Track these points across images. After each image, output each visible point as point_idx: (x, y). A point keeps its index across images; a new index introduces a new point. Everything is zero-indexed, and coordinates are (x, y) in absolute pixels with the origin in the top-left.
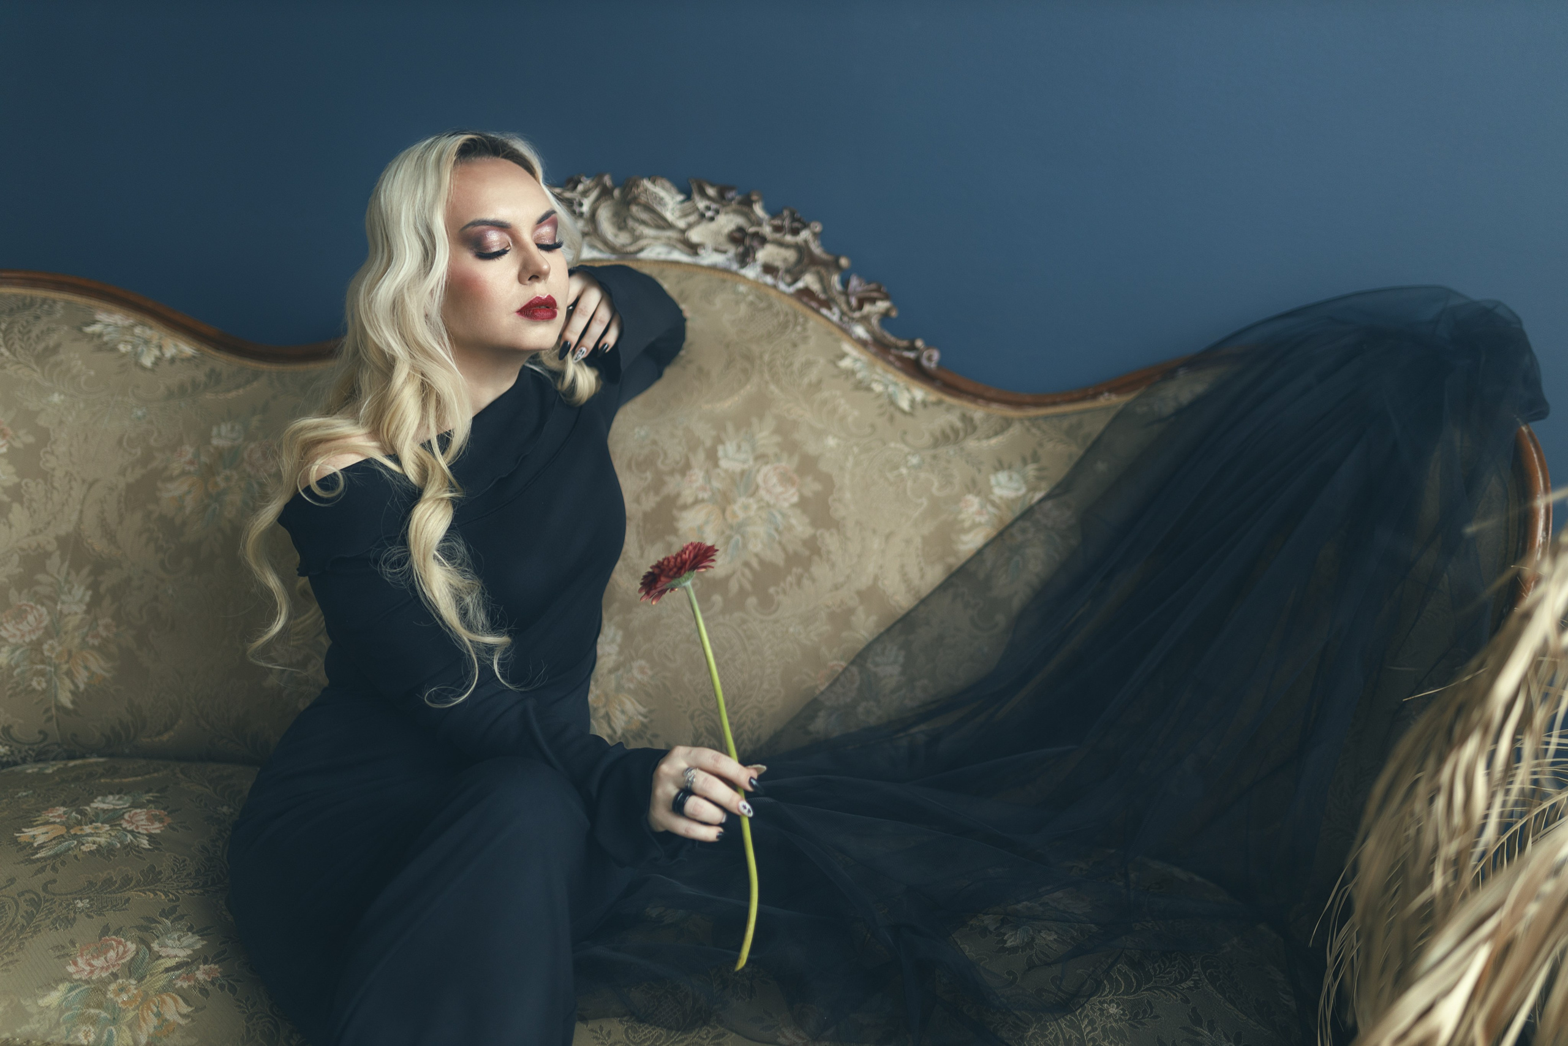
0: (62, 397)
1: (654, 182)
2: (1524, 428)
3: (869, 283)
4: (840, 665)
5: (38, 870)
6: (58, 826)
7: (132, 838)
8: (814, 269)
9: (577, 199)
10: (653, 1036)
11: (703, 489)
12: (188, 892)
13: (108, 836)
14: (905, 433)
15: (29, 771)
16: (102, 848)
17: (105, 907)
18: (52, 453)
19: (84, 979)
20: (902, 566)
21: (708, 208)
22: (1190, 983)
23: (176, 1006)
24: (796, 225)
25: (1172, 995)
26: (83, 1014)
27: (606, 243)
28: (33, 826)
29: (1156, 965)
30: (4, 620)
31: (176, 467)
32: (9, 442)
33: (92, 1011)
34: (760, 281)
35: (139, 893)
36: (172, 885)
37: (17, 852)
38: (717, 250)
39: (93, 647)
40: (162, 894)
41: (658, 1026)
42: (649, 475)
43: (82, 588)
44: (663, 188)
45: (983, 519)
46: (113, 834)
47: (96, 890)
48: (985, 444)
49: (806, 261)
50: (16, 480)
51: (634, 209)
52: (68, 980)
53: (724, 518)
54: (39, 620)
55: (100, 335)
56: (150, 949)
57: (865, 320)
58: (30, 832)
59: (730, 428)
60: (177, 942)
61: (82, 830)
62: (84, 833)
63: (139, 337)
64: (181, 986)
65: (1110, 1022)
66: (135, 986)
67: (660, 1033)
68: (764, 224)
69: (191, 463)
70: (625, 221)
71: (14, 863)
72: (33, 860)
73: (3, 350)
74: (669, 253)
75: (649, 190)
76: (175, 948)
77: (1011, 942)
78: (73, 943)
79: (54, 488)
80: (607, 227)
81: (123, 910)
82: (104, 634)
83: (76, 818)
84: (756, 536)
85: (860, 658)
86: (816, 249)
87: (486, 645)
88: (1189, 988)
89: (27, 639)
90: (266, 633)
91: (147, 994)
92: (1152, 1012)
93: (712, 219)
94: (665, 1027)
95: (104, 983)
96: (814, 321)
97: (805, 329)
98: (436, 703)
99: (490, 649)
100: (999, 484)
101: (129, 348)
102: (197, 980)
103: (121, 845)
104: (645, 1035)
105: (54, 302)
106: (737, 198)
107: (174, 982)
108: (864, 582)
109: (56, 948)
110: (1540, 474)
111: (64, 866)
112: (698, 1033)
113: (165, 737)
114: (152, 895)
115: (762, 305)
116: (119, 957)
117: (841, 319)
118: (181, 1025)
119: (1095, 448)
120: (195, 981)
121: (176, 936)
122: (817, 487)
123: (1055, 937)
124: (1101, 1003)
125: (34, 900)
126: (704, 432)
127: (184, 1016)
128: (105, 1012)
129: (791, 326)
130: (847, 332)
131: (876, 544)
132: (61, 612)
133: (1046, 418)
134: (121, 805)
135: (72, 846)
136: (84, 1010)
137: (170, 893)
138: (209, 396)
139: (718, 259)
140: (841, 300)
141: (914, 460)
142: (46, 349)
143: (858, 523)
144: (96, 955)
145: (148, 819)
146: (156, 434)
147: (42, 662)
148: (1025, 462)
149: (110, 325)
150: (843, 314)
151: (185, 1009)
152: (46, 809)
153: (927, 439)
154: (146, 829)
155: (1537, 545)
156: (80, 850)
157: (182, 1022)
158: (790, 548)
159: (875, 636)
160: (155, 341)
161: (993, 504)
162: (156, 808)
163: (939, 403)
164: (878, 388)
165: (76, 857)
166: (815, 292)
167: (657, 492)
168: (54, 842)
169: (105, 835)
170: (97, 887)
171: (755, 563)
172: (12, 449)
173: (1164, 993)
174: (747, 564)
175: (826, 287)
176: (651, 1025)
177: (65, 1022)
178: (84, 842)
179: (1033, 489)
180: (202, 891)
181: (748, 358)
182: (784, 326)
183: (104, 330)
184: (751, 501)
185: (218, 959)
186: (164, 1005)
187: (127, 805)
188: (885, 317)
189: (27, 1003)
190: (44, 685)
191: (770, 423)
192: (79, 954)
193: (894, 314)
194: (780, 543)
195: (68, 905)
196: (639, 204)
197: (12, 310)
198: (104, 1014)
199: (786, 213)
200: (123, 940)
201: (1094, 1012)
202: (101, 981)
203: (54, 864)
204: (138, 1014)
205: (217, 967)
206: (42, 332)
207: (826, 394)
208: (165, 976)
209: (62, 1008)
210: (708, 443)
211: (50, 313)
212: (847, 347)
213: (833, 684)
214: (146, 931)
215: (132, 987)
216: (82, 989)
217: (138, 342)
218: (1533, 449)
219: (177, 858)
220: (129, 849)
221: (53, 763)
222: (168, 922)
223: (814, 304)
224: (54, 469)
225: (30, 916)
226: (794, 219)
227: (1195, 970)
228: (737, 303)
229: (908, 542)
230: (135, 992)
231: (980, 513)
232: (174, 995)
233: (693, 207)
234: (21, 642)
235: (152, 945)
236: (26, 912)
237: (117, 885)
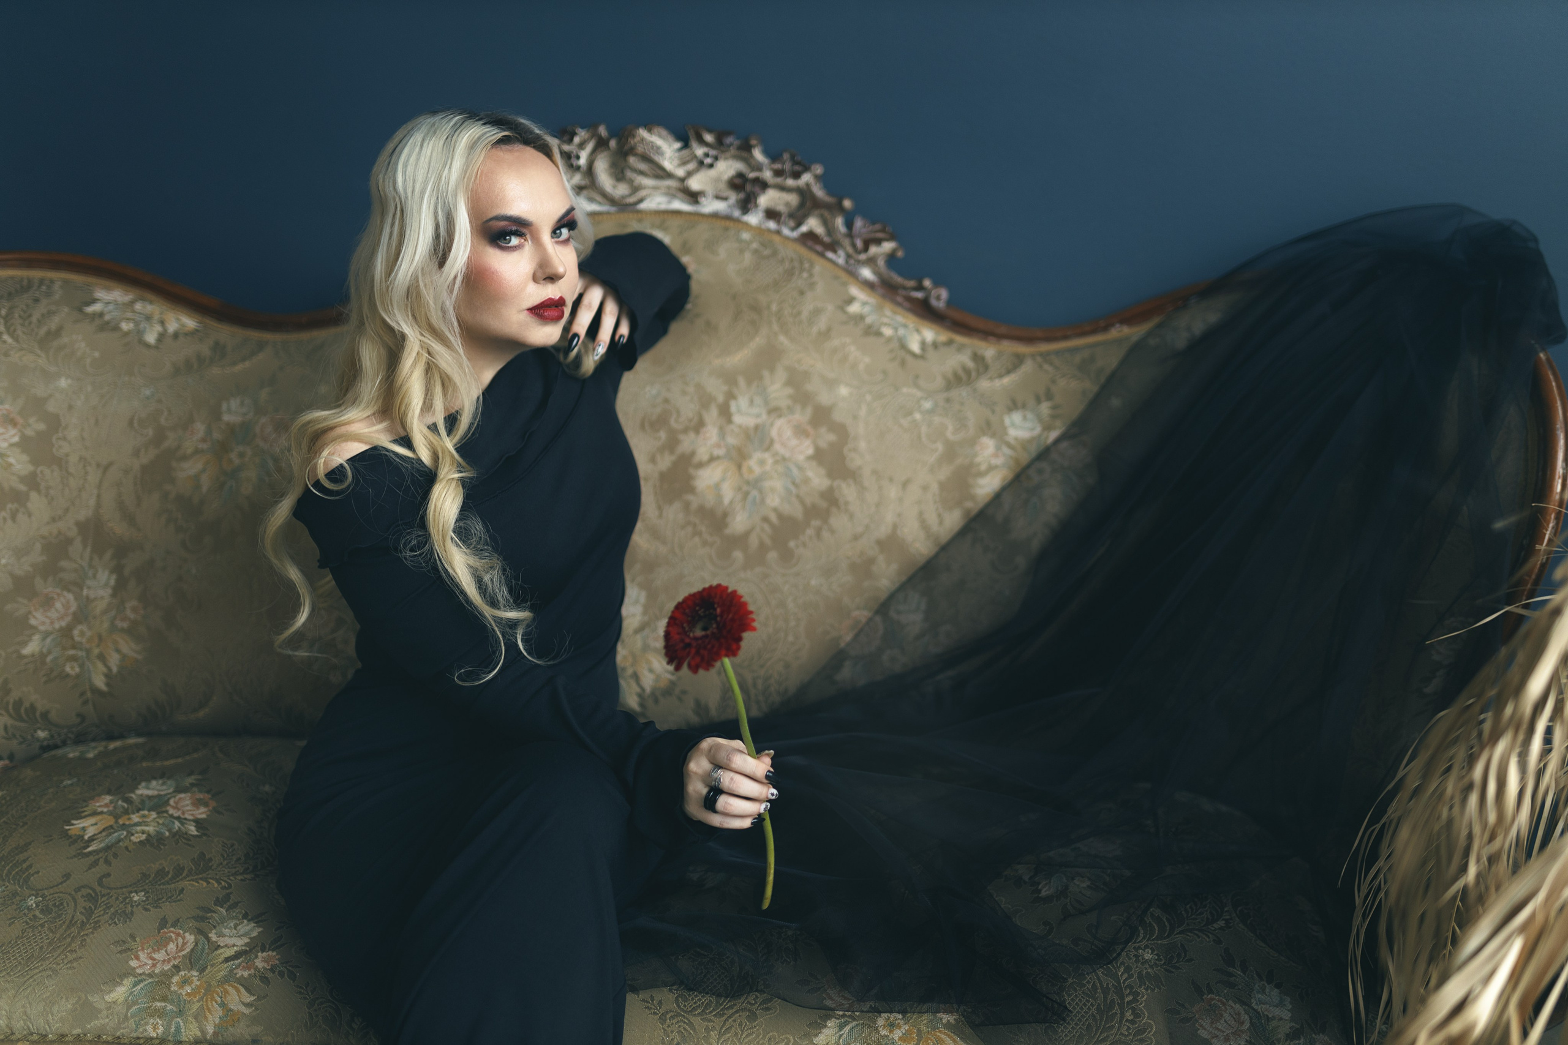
0: (69, 381)
1: (650, 131)
2: (1542, 355)
3: (873, 223)
4: (863, 615)
5: (91, 864)
6: (105, 816)
7: (179, 825)
8: (817, 212)
9: (575, 152)
10: (702, 1003)
11: (718, 446)
12: (239, 877)
13: (156, 824)
14: (917, 377)
15: (71, 755)
16: (152, 837)
17: (160, 899)
18: (64, 439)
19: (147, 973)
20: (921, 514)
21: (707, 155)
22: (1222, 923)
23: (238, 995)
24: (797, 168)
25: (1204, 936)
26: (149, 1007)
27: (605, 195)
28: (81, 818)
29: (1188, 906)
30: (32, 608)
31: (189, 446)
32: (20, 431)
33: (158, 1004)
34: (763, 227)
35: (192, 882)
36: (222, 872)
37: (70, 846)
38: (718, 197)
39: (122, 630)
40: (214, 882)
41: (707, 993)
42: (663, 435)
43: (107, 573)
44: (660, 136)
45: (999, 461)
46: (161, 822)
47: (150, 882)
48: (998, 383)
49: (808, 204)
50: (31, 468)
51: (632, 160)
52: (132, 975)
53: (741, 475)
54: (66, 606)
55: (101, 315)
56: (208, 939)
57: (871, 262)
58: (79, 824)
59: (742, 381)
60: (234, 931)
61: (129, 819)
62: (132, 823)
63: (140, 313)
64: (242, 975)
65: (1146, 969)
66: (197, 978)
67: (710, 1000)
68: (764, 168)
69: (204, 440)
70: (622, 172)
71: (68, 858)
72: (85, 854)
73: (6, 337)
74: (669, 202)
75: (646, 139)
76: (232, 937)
77: (1046, 891)
78: (133, 937)
79: (69, 474)
80: (604, 178)
81: (179, 901)
82: (132, 616)
83: (123, 807)
84: (773, 490)
85: (884, 607)
86: (819, 192)
87: (509, 620)
88: (1221, 928)
89: (57, 626)
90: (291, 625)
91: (210, 985)
92: (1185, 956)
93: (711, 166)
94: (714, 994)
95: (167, 976)
96: (819, 266)
97: (811, 275)
98: (467, 682)
99: (513, 624)
100: (1013, 425)
101: (131, 325)
102: (256, 968)
103: (170, 834)
104: (695, 1003)
105: (52, 281)
106: (735, 143)
107: (235, 972)
108: (883, 531)
109: (117, 943)
110: (1559, 403)
111: (117, 859)
112: (746, 998)
113: (201, 714)
114: (205, 884)
115: (767, 252)
116: (180, 949)
117: (847, 262)
118: (245, 1014)
119: (1110, 384)
120: (255, 969)
121: (232, 925)
122: (831, 437)
123: (1088, 883)
124: (1136, 949)
125: (91, 895)
126: (716, 388)
127: (247, 1005)
128: (171, 1005)
129: (797, 273)
130: (853, 275)
131: (893, 492)
132: (88, 598)
133: (1058, 353)
134: (165, 790)
135: (122, 837)
136: (151, 1004)
137: (223, 880)
138: (215, 371)
139: (719, 206)
140: (846, 242)
141: (927, 405)
142: (49, 333)
143: (875, 472)
144: (156, 948)
145: (193, 804)
146: (166, 413)
147: (74, 647)
148: (1038, 400)
149: (109, 303)
150: (849, 256)
151: (249, 999)
152: (92, 798)
153: (939, 382)
154: (192, 815)
155: (1557, 477)
156: (130, 840)
157: (247, 1011)
158: (808, 501)
159: (897, 585)
160: (156, 317)
161: (1009, 445)
162: (200, 791)
163: (950, 343)
164: (887, 332)
165: (126, 848)
166: (819, 235)
167: (672, 451)
168: (104, 834)
169: (153, 824)
170: (151, 879)
171: (773, 517)
172: (24, 438)
173: (1197, 935)
174: (766, 519)
175: (830, 230)
176: (700, 993)
177: (132, 1016)
178: (133, 832)
179: (1047, 428)
180: (253, 876)
181: (755, 308)
182: (790, 273)
183: (106, 309)
184: (767, 455)
185: (275, 945)
186: (227, 995)
187: (171, 790)
188: (891, 258)
189: (94, 999)
190: (77, 670)
191: (781, 375)
192: (140, 948)
193: (900, 254)
194: (798, 496)
195: (125, 899)
196: (636, 155)
197: (10, 294)
198: (170, 1007)
199: (786, 156)
200: (181, 932)
201: (1130, 959)
202: (164, 973)
203: (107, 856)
204: (202, 1005)
205: (274, 953)
206: (43, 315)
207: (836, 342)
208: (225, 966)
209: (128, 1003)
210: (721, 398)
211: (48, 295)
212: (854, 291)
213: (857, 636)
214: (202, 922)
215: (195, 979)
216: (146, 983)
217: (140, 319)
218: (1551, 377)
219: (225, 844)
220: (178, 837)
221: (93, 744)
222: (223, 911)
223: (819, 248)
224: (67, 455)
225: (89, 913)
226: (795, 162)
227: (1226, 909)
228: (742, 251)
229: (925, 488)
230: (198, 983)
231: (995, 455)
232: (236, 984)
233: (691, 154)
234: (50, 628)
235: (210, 935)
236: (85, 908)
237: (170, 876)
